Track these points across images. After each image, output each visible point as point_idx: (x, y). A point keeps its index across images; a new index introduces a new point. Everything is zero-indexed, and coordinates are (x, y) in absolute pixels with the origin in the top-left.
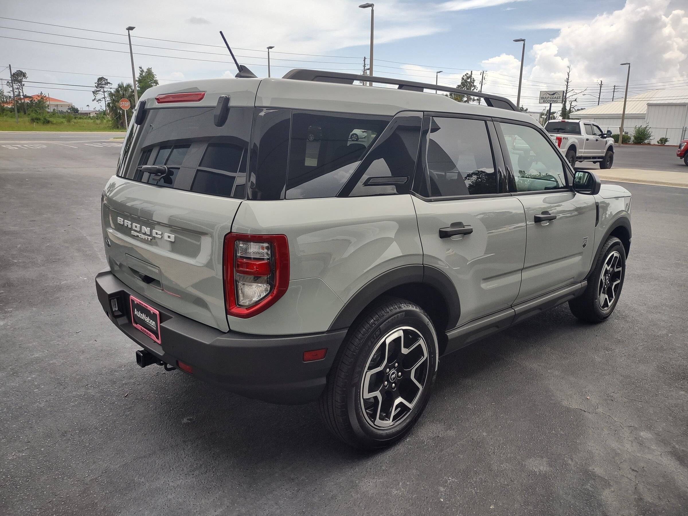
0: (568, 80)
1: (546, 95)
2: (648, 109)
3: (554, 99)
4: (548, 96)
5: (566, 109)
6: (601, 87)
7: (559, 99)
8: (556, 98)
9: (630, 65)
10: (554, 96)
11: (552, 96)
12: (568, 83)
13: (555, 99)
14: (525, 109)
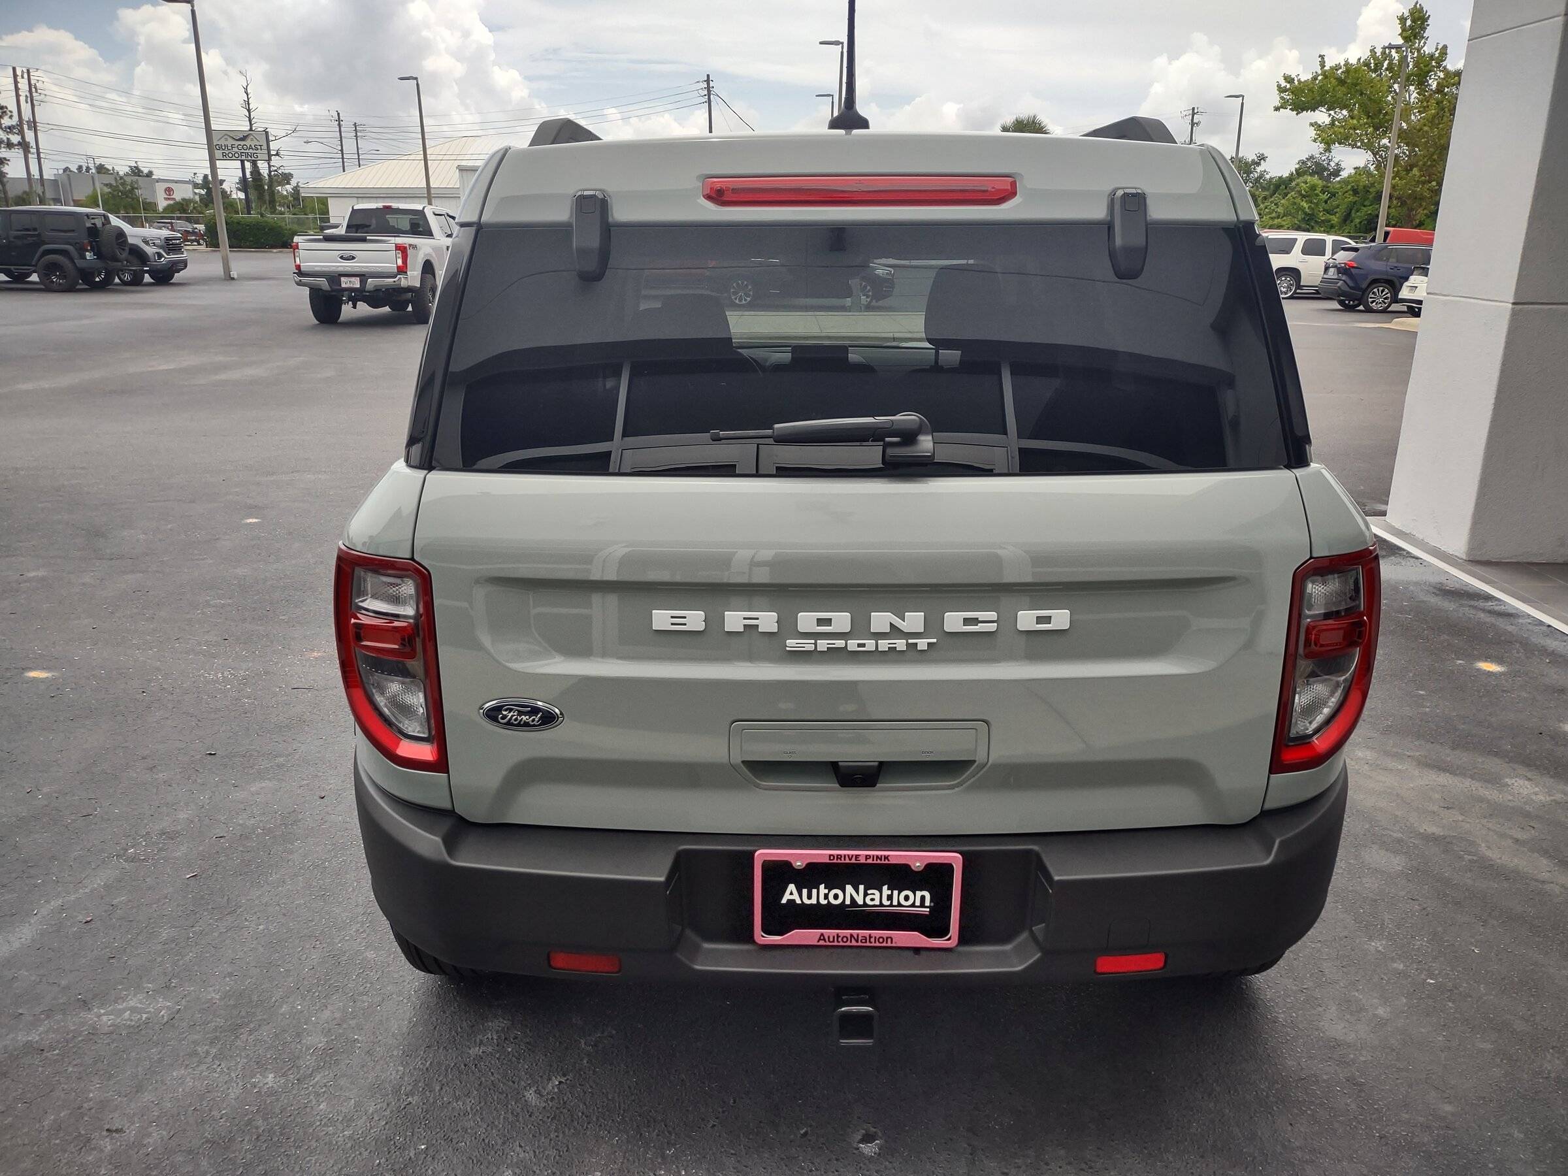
0: (249, 104)
1: (226, 140)
2: (461, 177)
3: (247, 151)
4: (230, 142)
5: (260, 174)
6: (339, 125)
7: (259, 151)
8: (251, 148)
9: (419, 82)
10: (248, 143)
11: (242, 143)
12: (249, 110)
13: (251, 151)
14: (146, 171)
